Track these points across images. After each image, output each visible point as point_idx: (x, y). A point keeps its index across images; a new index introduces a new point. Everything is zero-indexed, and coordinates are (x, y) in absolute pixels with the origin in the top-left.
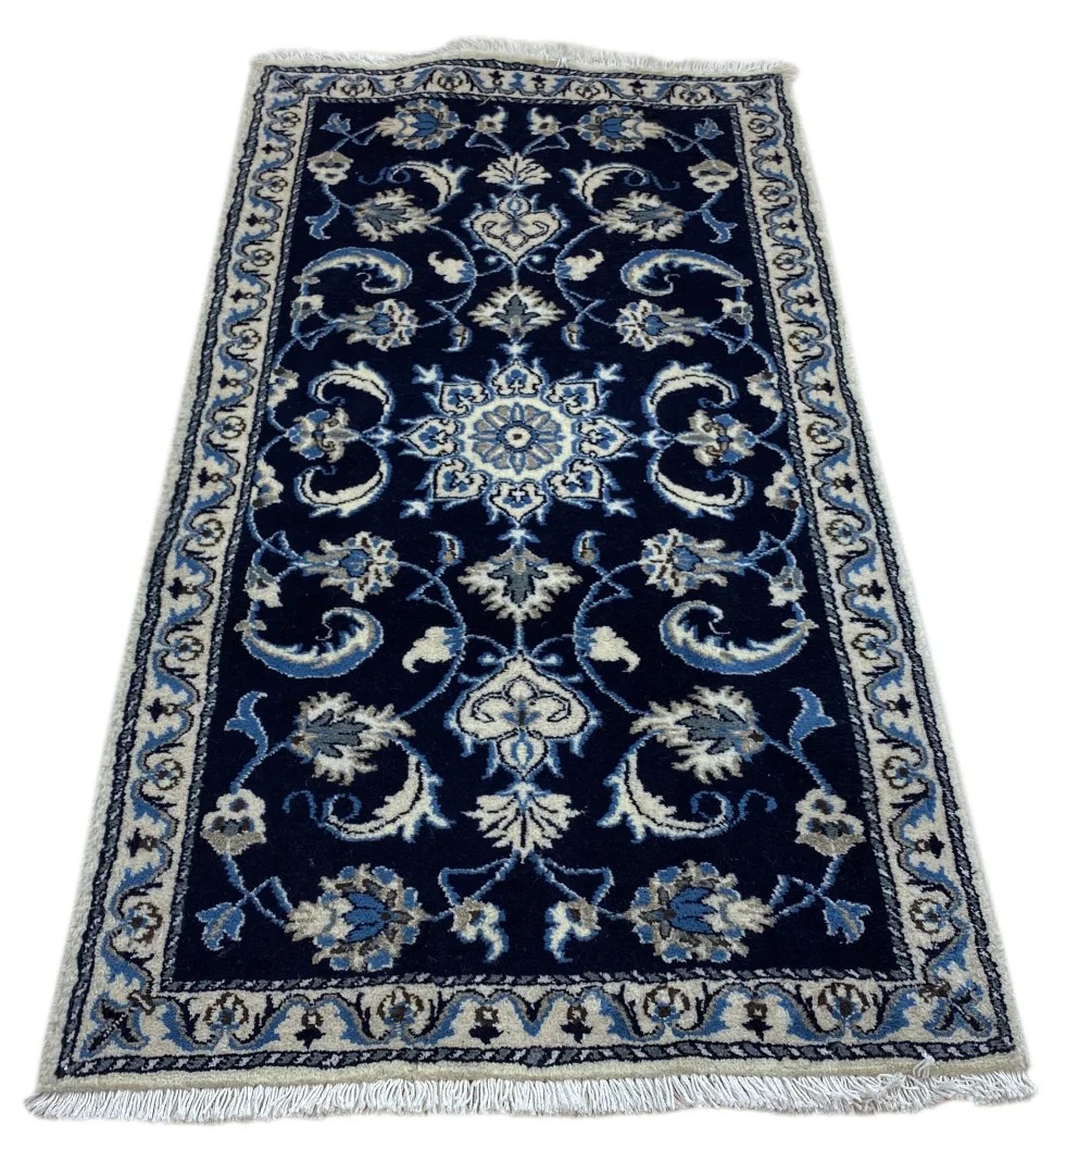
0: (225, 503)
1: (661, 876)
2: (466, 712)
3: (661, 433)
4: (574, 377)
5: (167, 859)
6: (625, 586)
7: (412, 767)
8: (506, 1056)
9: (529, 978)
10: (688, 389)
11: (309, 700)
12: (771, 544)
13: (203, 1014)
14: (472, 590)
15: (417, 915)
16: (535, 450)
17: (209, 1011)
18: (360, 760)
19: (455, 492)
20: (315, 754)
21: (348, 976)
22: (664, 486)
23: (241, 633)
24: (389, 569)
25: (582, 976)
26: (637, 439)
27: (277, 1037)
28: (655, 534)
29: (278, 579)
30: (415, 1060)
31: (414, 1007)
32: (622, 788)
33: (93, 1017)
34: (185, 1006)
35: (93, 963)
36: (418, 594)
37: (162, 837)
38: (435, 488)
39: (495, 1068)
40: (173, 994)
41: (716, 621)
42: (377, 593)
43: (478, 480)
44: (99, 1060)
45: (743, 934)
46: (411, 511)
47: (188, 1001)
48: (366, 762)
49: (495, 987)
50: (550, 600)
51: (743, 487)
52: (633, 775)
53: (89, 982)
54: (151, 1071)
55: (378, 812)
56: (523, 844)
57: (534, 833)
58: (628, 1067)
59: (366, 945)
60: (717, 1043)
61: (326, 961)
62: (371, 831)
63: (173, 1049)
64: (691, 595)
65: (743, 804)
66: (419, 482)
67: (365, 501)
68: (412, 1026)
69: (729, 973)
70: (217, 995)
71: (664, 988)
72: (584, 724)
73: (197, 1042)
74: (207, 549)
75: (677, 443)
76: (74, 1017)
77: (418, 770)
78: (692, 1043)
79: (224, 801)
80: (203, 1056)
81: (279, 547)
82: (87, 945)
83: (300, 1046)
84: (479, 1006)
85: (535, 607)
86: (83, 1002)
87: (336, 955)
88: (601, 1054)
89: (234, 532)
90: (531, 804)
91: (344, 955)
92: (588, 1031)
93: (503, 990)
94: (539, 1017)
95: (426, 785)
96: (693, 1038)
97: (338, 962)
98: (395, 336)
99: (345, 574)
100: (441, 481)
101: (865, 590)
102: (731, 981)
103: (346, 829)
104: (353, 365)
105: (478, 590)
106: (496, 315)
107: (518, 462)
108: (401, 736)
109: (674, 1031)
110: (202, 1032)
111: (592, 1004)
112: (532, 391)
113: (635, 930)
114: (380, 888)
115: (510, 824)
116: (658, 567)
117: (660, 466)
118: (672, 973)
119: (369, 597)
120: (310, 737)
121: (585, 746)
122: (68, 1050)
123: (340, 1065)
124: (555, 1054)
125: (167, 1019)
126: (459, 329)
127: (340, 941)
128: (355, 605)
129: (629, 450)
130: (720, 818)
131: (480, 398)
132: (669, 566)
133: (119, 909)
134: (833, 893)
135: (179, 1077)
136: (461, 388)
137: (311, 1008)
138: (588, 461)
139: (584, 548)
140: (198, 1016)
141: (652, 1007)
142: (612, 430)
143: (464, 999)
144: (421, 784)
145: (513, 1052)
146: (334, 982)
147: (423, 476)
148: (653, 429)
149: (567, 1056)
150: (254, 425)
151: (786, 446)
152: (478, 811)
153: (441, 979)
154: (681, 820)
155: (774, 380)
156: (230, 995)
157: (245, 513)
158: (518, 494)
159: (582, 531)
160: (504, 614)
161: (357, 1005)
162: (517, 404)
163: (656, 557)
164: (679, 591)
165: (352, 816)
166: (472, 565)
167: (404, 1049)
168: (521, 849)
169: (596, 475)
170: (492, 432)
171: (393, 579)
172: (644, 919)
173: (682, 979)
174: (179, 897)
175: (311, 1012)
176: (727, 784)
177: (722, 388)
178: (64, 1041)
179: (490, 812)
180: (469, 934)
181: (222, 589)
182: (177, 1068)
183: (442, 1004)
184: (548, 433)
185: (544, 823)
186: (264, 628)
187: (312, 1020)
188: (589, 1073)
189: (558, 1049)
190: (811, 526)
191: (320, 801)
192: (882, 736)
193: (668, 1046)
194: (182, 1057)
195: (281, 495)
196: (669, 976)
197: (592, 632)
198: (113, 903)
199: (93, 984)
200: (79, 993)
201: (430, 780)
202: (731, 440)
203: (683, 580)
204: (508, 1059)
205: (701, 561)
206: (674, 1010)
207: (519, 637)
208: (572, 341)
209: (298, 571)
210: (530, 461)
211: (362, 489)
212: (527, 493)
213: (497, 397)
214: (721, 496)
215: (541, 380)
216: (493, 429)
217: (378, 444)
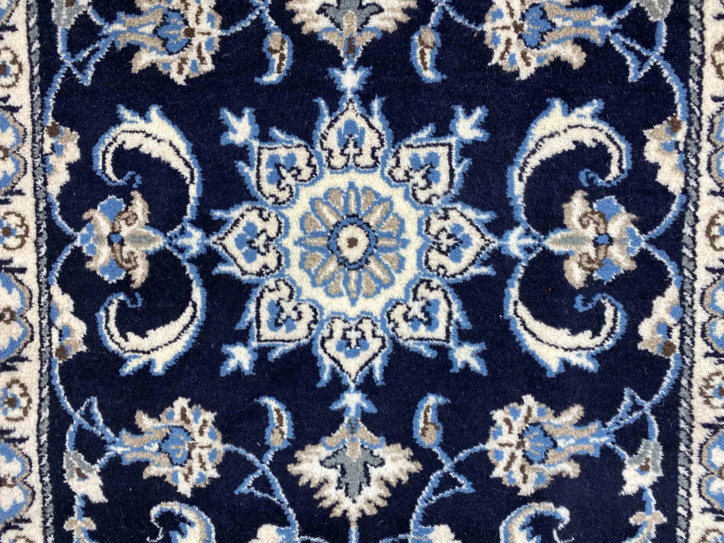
0: (25, 353)
3: (527, 233)
4: (424, 134)
6: (469, 479)
10: (566, 154)
12: (634, 408)
14: (303, 481)
16: (373, 265)
19: (281, 333)
22: (523, 323)
23: (70, 533)
24: (212, 455)
26: (496, 243)
28: (507, 403)
29: (97, 468)
36: (246, 487)
38: (259, 327)
41: (561, 526)
42: (203, 486)
43: (308, 315)
46: (232, 364)
50: (387, 493)
51: (615, 321)
64: (539, 496)
66: (239, 318)
67: (179, 347)
74: (18, 425)
75: (545, 250)
81: (92, 423)
85: (370, 502)
89: (42, 400)
98: (193, 54)
99: (167, 460)
100: (265, 316)
104: (143, 112)
105: (309, 482)
106: (322, 8)
107: (352, 286)
112: (371, 162)
116: (507, 451)
117: (521, 290)
119: (195, 490)
126: (275, 38)
128: (182, 499)
129: (485, 263)
131: (306, 173)
132: (519, 453)
136: (282, 152)
138: (435, 282)
139: (426, 422)
142: (467, 229)
147: (241, 309)
148: (517, 224)
150: (38, 227)
151: (676, 256)
155: (680, 136)
157: (50, 369)
158: (353, 335)
159: (424, 394)
160: (338, 512)
162: (351, 185)
163: (505, 438)
164: (526, 490)
166: (303, 449)
169: (443, 305)
170: (322, 234)
171: (219, 468)
177: (612, 149)
181: (42, 481)
184: (389, 236)
186: (93, 527)
190: (684, 382)
195: (87, 340)
197: (429, 532)
202: (611, 241)
203: (532, 476)
205: (555, 445)
207: (354, 539)
208: (424, 64)
209: (117, 459)
210: (367, 283)
211: (174, 328)
212: (363, 333)
213: (327, 172)
214: (588, 333)
215: (382, 142)
216: (323, 229)
217: (187, 255)
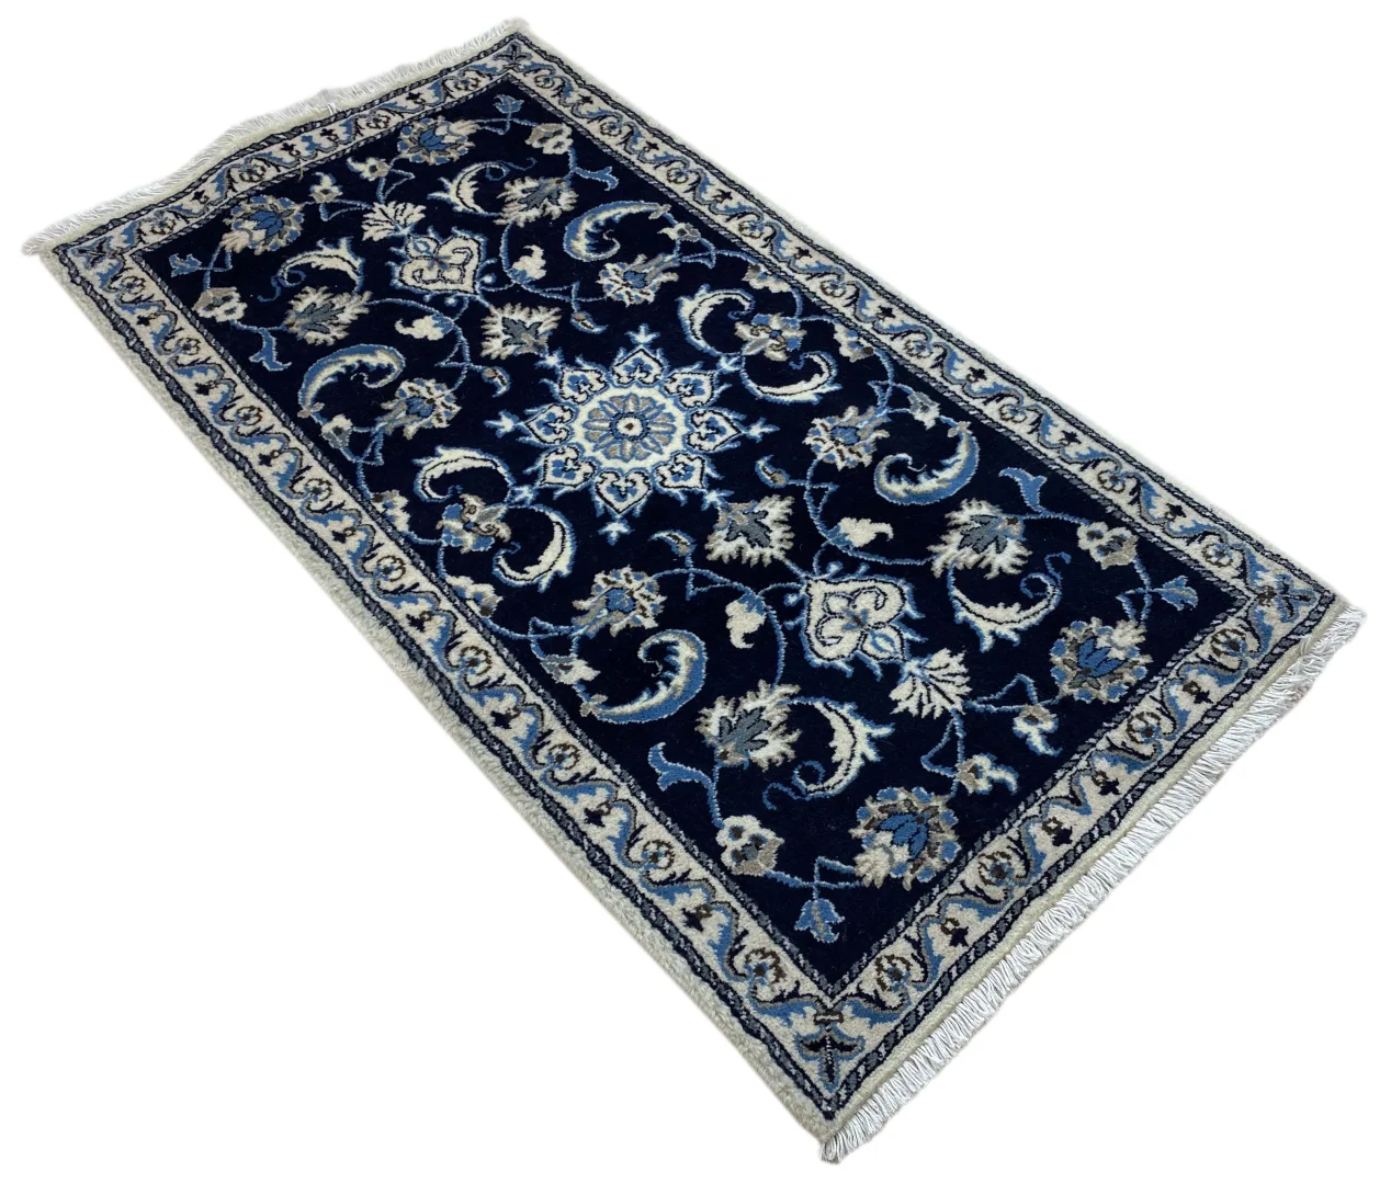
0: (457, 630)
1: (1056, 652)
2: (817, 646)
3: (729, 358)
4: (621, 354)
5: (730, 911)
6: (827, 481)
7: (823, 710)
8: (1089, 841)
9: (1050, 781)
10: (710, 314)
11: (700, 723)
12: (885, 388)
13: (878, 987)
14: (726, 559)
15: (938, 802)
16: (654, 428)
17: (880, 981)
18: (783, 734)
19: (630, 499)
20: (748, 755)
21: (941, 879)
22: (773, 394)
23: (591, 715)
24: (650, 588)
25: (1078, 753)
26: (717, 373)
27: (940, 958)
28: (807, 432)
29: (573, 655)
30: (1042, 892)
31: (1004, 861)
32: (971, 617)
33: (808, 1059)
34: (860, 993)
35: (762, 1025)
36: (691, 590)
37: (708, 899)
38: (612, 506)
39: (1091, 853)
40: (843, 994)
41: (910, 463)
42: (660, 611)
43: (639, 479)
44: (845, 1082)
45: (1137, 648)
46: (614, 535)
47: (858, 988)
48: (789, 732)
49: (1036, 804)
50: (787, 528)
51: (824, 360)
52: (969, 604)
53: (775, 1039)
54: (887, 1055)
55: (836, 758)
56: (952, 702)
57: (949, 689)
58: (1162, 784)
59: (929, 848)
60: (1195, 726)
61: (915, 881)
62: (846, 775)
63: (884, 1028)
64: (877, 458)
65: (1051, 570)
66: (595, 511)
67: (569, 551)
68: (1016, 873)
69: (1155, 679)
70: (872, 967)
71: (1132, 718)
72: (902, 594)
73: (895, 1009)
74: (489, 673)
75: (747, 357)
76: (794, 1071)
77: (830, 710)
78: (1184, 737)
79: (723, 838)
80: (909, 1014)
81: (546, 631)
82: (743, 1017)
83: (960, 950)
84: (1041, 825)
85: (782, 540)
86: (788, 1056)
87: (917, 872)
88: (1139, 790)
89: (495, 646)
90: (927, 673)
91: (922, 867)
92: (1116, 783)
93: (1044, 802)
94: (1082, 800)
95: (847, 716)
96: (1181, 734)
97: (924, 875)
98: (442, 410)
99: (621, 614)
100: (611, 497)
101: (972, 378)
102: (1161, 683)
103: (828, 787)
104: (433, 454)
105: (731, 557)
106: (505, 344)
107: (651, 445)
108: (792, 697)
109: (1167, 739)
110: (892, 999)
111: (1102, 764)
112: (602, 385)
113: (1077, 698)
114: (895, 805)
115: (929, 696)
116: (834, 452)
117: (754, 381)
118: (1127, 705)
119: (657, 619)
120: (730, 747)
121: (919, 607)
122: (816, 1095)
123: (1000, 938)
124: (1114, 813)
125: (858, 1012)
126: (488, 373)
127: (909, 860)
128: (653, 632)
129: (721, 384)
130: (1050, 589)
131: (567, 416)
132: (841, 447)
133: (736, 973)
134: (1156, 582)
135: (909, 1042)
136: (542, 417)
137: (940, 919)
138: (701, 411)
139: (769, 475)
140: (876, 991)
141: (1138, 736)
142: (693, 377)
143: (1027, 828)
144: (842, 717)
145: (1090, 833)
146: (936, 890)
147: (592, 504)
148: (719, 358)
149: (1123, 808)
150: (408, 554)
151: (820, 312)
152: (899, 704)
153: (999, 828)
154: (1029, 608)
155: (763, 269)
156: (880, 959)
157: (484, 625)
158: (677, 469)
159: (754, 465)
160: (767, 561)
161: (967, 891)
162: (601, 403)
163: (824, 447)
164: (867, 460)
165: (821, 776)
166: (707, 541)
167: (1028, 891)
168: (953, 706)
169: (717, 417)
170: (606, 436)
171: (661, 592)
172: (1074, 687)
173: (1137, 704)
174: (770, 928)
175: (944, 922)
176: (1031, 564)
177: (734, 297)
178: (806, 1093)
179: (908, 698)
180: (983, 786)
181: (538, 695)
182: (902, 1037)
183: (1018, 843)
184: (649, 409)
185: (949, 678)
186: (605, 698)
187: (950, 926)
188: (1145, 807)
189: (1112, 809)
190: (895, 357)
191: (788, 783)
192: (1079, 466)
193: (1172, 751)
194: (897, 1027)
195: (497, 593)
196: (1127, 709)
197: (838, 529)
198: (727, 974)
199: (780, 1038)
200: (777, 1053)
201: (846, 709)
202: (780, 332)
203: (860, 450)
204: (1093, 841)
205: (858, 429)
206: (1153, 727)
207: (794, 568)
208: (590, 327)
209: (584, 638)
210: (660, 438)
211: (555, 544)
212: (683, 463)
213: (580, 406)
214: (817, 376)
215: (599, 373)
216: (605, 433)
217: (528, 502)
